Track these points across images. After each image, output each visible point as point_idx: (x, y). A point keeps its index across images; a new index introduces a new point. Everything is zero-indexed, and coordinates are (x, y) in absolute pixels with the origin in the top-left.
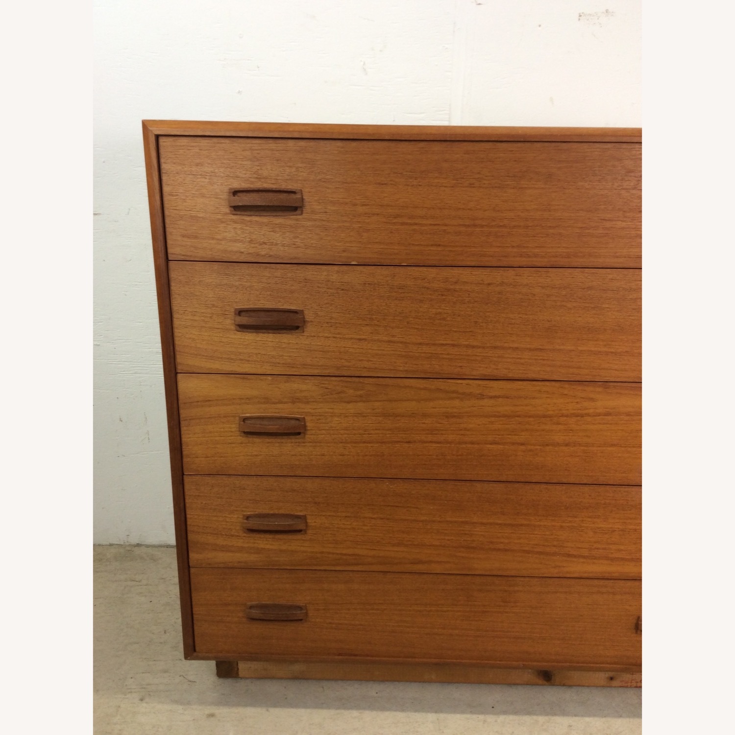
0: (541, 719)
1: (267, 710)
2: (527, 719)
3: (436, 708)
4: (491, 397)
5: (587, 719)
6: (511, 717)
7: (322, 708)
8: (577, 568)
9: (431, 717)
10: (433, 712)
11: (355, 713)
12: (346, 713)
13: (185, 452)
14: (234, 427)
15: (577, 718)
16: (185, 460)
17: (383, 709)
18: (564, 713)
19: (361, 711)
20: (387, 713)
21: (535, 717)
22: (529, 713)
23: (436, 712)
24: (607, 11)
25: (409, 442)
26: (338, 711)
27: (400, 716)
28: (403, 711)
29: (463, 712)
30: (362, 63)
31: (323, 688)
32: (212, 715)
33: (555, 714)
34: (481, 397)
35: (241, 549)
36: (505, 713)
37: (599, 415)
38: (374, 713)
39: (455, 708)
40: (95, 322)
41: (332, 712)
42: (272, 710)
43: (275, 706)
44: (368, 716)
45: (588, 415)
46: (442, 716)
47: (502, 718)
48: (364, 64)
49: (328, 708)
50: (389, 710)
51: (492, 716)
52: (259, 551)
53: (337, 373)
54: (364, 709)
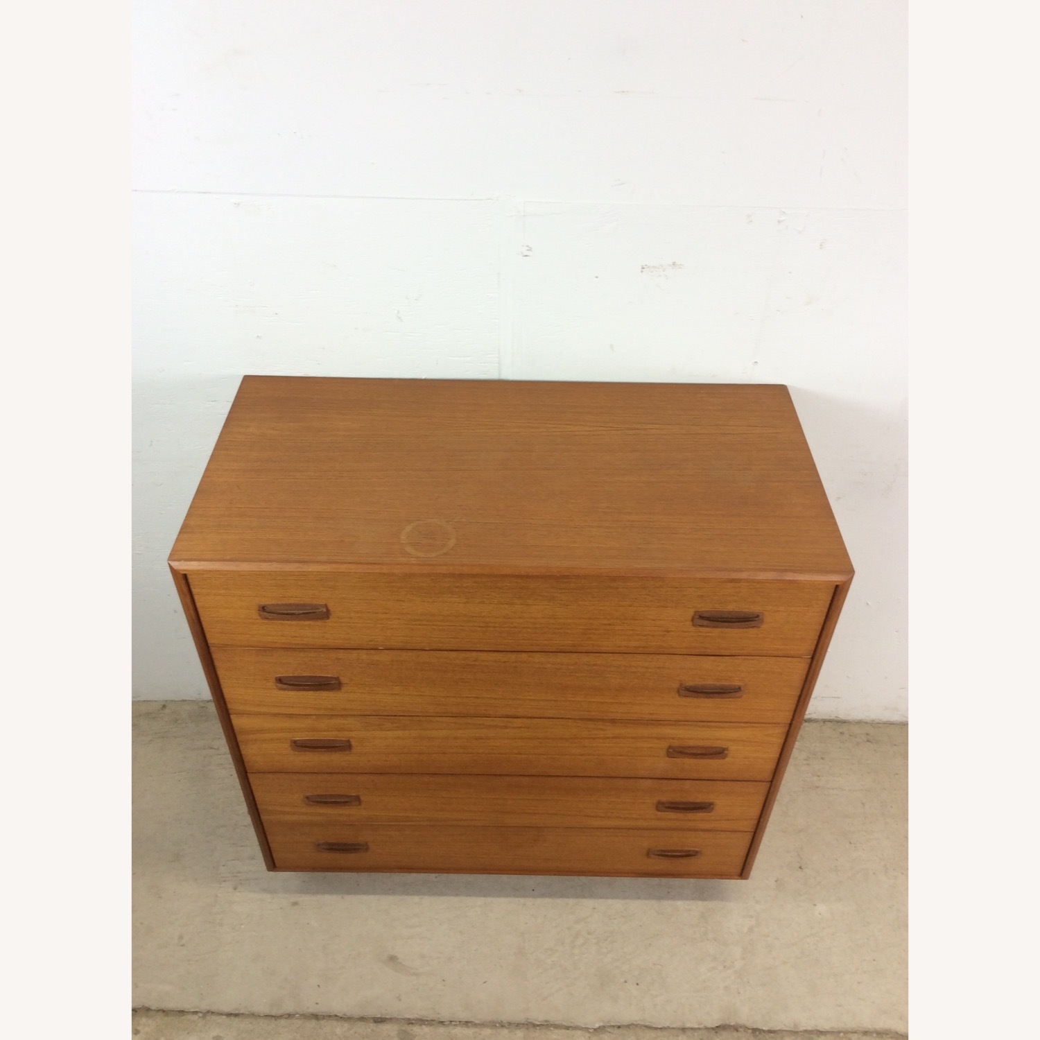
0: (571, 901)
1: (343, 898)
2: (560, 901)
3: (485, 893)
4: (514, 728)
5: (610, 901)
6: (547, 900)
8: (595, 823)
9: (480, 901)
10: (481, 896)
11: (416, 899)
13: (245, 760)
14: (287, 745)
15: (600, 900)
16: (246, 764)
18: (592, 896)
20: (443, 898)
21: (566, 900)
22: (562, 896)
23: (485, 896)
24: (674, 264)
25: (444, 753)
27: (454, 900)
28: (457, 895)
29: (507, 896)
30: (396, 312)
32: (295, 904)
33: (584, 897)
34: (506, 727)
35: (306, 814)
36: (543, 895)
37: (608, 738)
38: (432, 899)
39: (501, 892)
40: (134, 535)
43: (349, 893)
44: (427, 901)
45: (598, 738)
46: (489, 899)
47: (539, 901)
48: (398, 312)
51: (531, 899)
52: (320, 815)
53: (374, 714)
54: (424, 894)
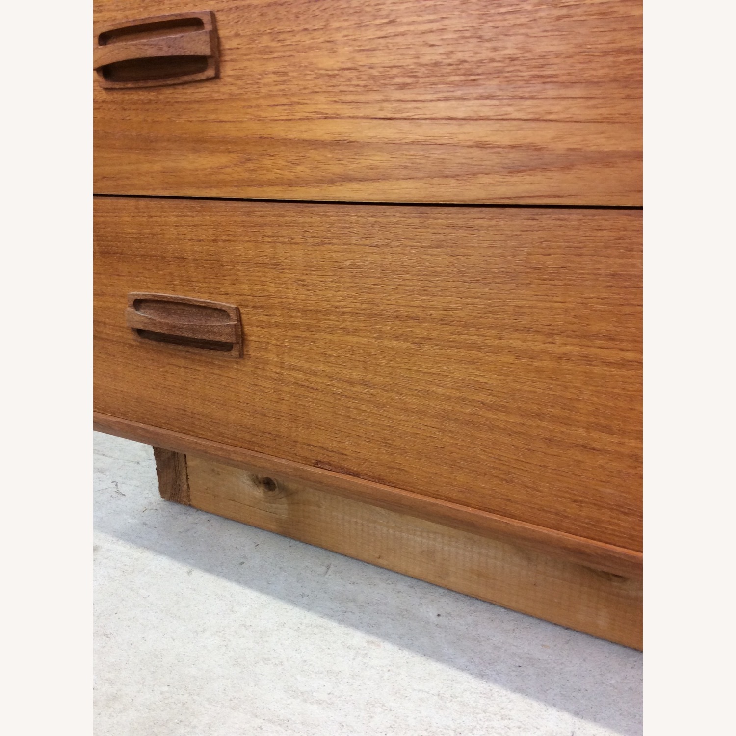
7: (294, 603)
10: (567, 710)
11: (358, 638)
12: (338, 631)
17: (434, 654)
19: (372, 638)
20: (435, 666)
23: (577, 714)
26: (325, 622)
31: (328, 568)
38: (404, 656)
41: (311, 618)
42: (198, 574)
49: (309, 607)
50: (449, 661)
54: (386, 637)
